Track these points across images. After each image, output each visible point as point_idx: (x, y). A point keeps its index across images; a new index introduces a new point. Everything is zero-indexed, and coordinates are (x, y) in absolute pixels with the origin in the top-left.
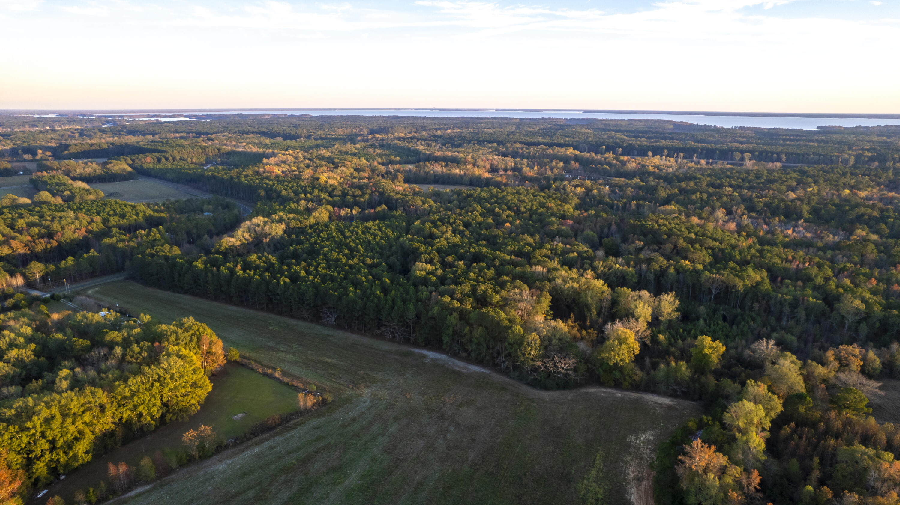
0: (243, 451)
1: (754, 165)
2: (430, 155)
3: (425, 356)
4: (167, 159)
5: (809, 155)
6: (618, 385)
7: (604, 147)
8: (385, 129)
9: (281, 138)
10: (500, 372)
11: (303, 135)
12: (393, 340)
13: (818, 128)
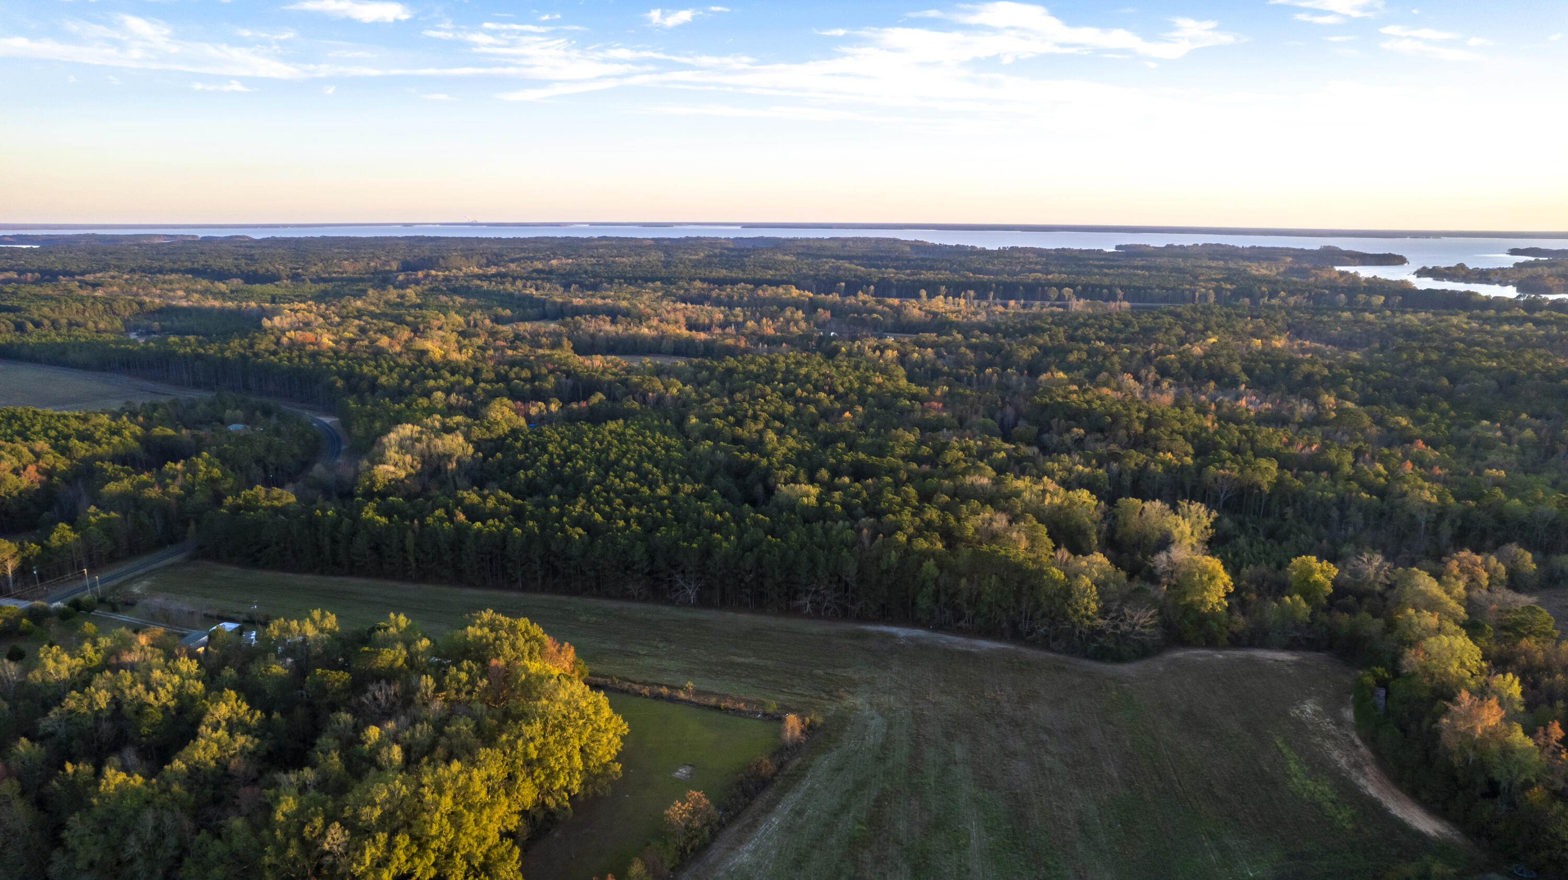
0: (754, 826)
1: (1087, 305)
2: (563, 304)
3: (892, 636)
4: (37, 325)
5: (1152, 289)
6: (1211, 642)
7: (843, 284)
8: (430, 259)
9: (240, 281)
10: (1032, 644)
11: (283, 274)
12: (817, 614)
13: (1118, 247)
